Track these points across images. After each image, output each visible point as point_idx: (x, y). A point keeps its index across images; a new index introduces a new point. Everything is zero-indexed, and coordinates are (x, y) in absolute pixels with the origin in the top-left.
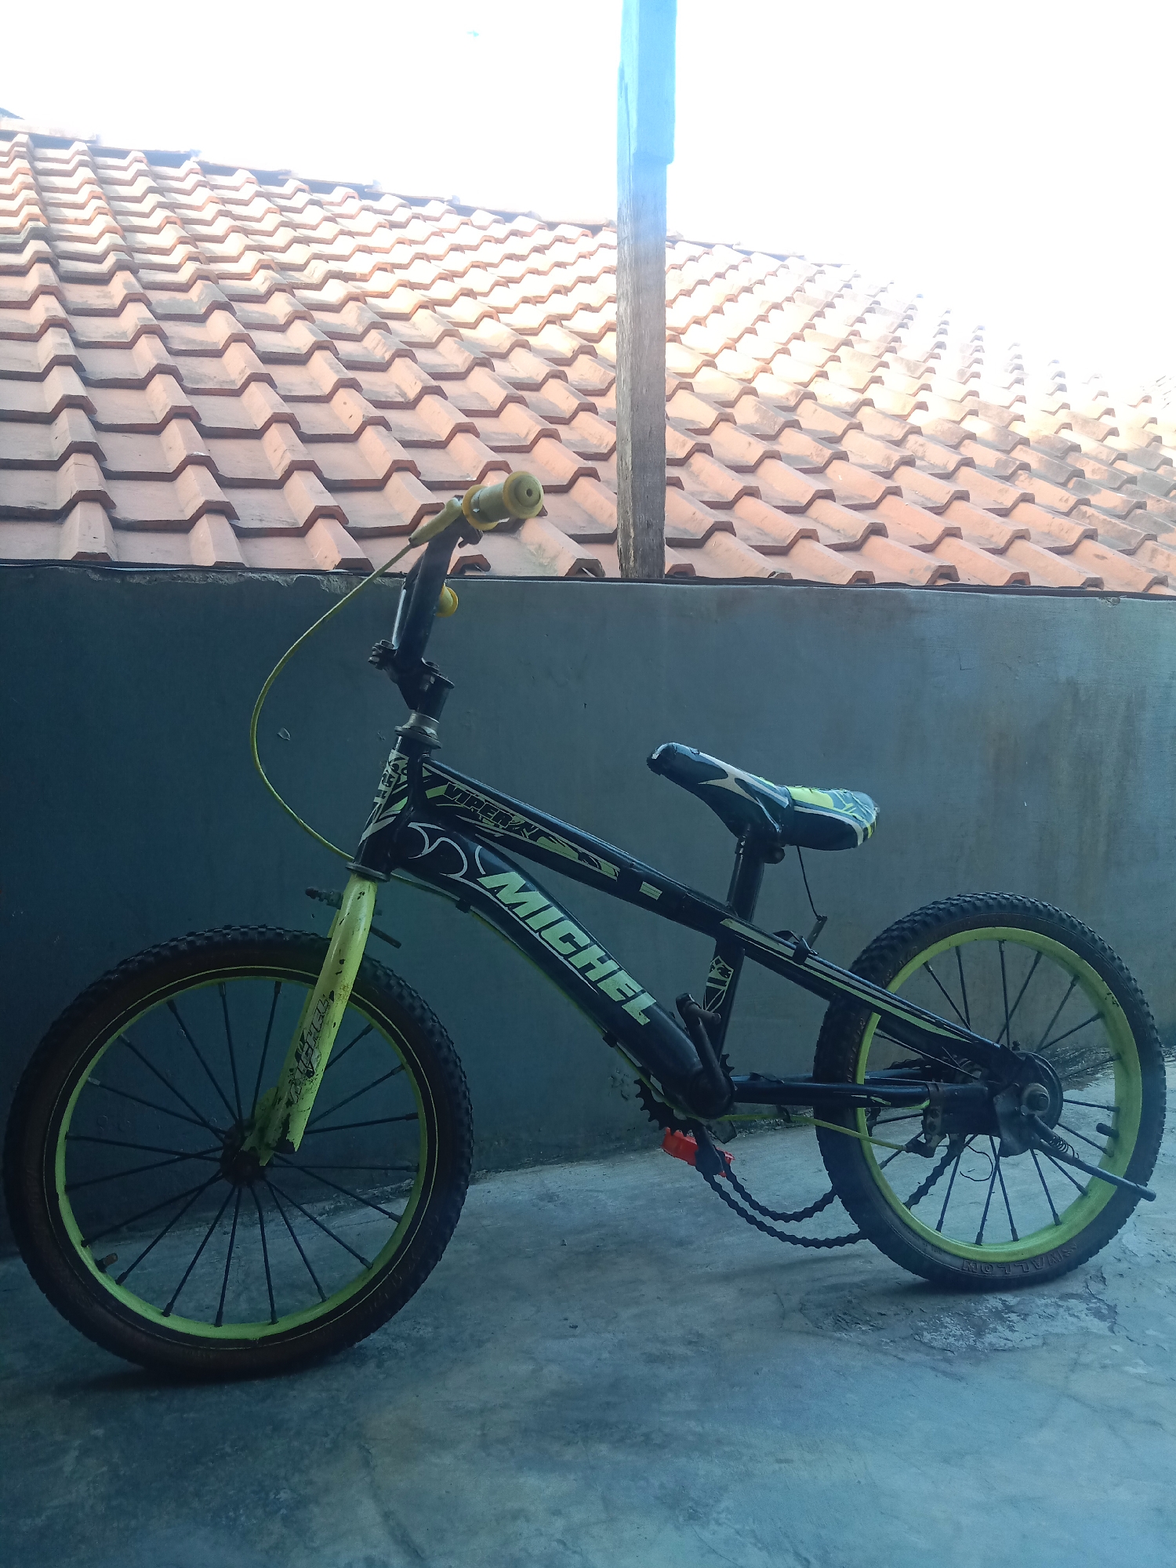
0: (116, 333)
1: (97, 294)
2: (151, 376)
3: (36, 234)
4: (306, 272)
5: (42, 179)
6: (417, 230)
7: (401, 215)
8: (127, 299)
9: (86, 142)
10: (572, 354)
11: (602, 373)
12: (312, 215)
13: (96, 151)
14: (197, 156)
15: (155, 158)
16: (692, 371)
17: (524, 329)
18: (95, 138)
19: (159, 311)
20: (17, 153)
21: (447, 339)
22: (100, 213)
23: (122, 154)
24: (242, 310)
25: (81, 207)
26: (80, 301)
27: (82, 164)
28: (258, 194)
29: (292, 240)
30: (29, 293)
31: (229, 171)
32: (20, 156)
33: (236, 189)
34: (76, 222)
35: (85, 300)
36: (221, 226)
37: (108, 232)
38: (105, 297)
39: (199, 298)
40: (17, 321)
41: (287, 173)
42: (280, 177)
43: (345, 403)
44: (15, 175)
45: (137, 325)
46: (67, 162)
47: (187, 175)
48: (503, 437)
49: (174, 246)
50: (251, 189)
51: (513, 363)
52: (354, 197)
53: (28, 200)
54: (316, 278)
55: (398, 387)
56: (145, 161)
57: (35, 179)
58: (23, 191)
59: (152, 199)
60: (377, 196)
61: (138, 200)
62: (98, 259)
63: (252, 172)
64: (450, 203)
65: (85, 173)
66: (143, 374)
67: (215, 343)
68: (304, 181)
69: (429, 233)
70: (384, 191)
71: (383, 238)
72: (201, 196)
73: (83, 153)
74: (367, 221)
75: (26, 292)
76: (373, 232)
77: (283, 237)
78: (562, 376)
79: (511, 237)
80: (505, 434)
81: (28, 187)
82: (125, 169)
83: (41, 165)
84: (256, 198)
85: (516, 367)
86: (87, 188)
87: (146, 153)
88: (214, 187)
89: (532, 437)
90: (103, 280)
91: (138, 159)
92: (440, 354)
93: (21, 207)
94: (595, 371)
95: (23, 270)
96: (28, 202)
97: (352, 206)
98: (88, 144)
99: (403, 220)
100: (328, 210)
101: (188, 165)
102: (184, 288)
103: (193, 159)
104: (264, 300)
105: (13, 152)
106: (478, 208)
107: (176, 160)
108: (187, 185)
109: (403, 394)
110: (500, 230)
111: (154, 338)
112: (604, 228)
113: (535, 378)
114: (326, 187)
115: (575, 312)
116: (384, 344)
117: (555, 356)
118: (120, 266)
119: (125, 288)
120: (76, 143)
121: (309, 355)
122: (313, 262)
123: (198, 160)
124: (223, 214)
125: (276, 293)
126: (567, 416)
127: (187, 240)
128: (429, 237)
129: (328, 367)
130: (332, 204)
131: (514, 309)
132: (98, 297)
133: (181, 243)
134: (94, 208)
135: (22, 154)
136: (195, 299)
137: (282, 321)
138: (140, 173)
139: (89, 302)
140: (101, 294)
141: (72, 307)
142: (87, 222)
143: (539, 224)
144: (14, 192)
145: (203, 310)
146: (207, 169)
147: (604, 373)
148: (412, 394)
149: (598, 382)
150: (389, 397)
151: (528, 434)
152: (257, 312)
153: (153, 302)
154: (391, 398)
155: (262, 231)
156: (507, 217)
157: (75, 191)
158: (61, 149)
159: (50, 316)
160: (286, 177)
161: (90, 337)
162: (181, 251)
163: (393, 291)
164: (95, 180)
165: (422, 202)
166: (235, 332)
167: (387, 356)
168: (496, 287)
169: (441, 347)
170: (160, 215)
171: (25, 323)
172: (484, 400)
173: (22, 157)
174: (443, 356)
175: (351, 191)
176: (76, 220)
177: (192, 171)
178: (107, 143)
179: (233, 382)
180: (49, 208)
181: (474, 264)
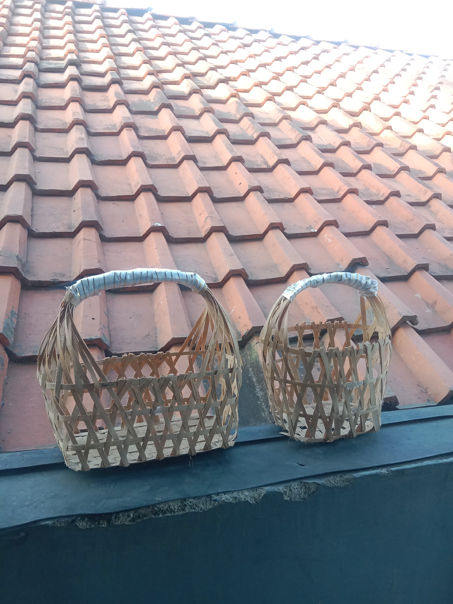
0: (111, 125)
1: (101, 98)
2: (129, 158)
3: (72, 63)
4: (206, 77)
5: (78, 26)
6: (256, 48)
7: (248, 40)
8: (117, 104)
9: (99, 5)
10: (349, 127)
11: (368, 140)
12: (206, 42)
13: (104, 9)
14: (151, 11)
15: (131, 12)
16: (410, 135)
17: (321, 110)
18: (103, 3)
19: (134, 109)
20: (66, 13)
21: (284, 121)
22: (104, 46)
23: (115, 10)
24: (177, 106)
25: (95, 42)
26: (92, 103)
27: (97, 17)
28: (180, 31)
29: (198, 58)
30: (65, 100)
31: (165, 18)
32: (68, 14)
33: (169, 28)
34: (92, 51)
35: (95, 103)
36: (163, 51)
37: (108, 58)
38: (105, 100)
39: (154, 100)
40: (57, 119)
41: (193, 18)
42: (190, 21)
43: (236, 173)
44: (65, 25)
45: (121, 122)
46: (90, 16)
47: (146, 21)
48: (325, 192)
49: (141, 65)
50: (177, 28)
51: (318, 134)
52: (225, 31)
53: (69, 41)
54: (212, 82)
55: (262, 156)
56: (127, 14)
57: (74, 27)
58: (68, 34)
59: (130, 36)
60: (234, 29)
61: (123, 36)
62: (102, 75)
63: (177, 18)
64: (270, 32)
65: (98, 22)
66: (125, 157)
67: (163, 130)
68: (201, 23)
69: (263, 50)
70: (238, 26)
71: (241, 54)
72: (153, 33)
73: (97, 11)
74: (232, 45)
75: (64, 99)
76: (236, 50)
77: (193, 56)
78: (348, 144)
79: (301, 50)
80: (325, 189)
81: (70, 32)
82: (117, 19)
83: (78, 18)
84: (179, 33)
85: (321, 137)
86: (99, 32)
87: (127, 10)
88: (158, 27)
89: (342, 193)
90: (103, 89)
91: (123, 13)
92: (280, 130)
93: (66, 44)
94: (363, 138)
95: (63, 85)
96: (70, 42)
97: (225, 36)
98: (100, 6)
99: (249, 42)
100: (213, 39)
101: (147, 15)
102: (146, 92)
103: (149, 12)
104: (187, 98)
105: (64, 12)
106: (283, 34)
107: (140, 13)
108: (146, 27)
109: (266, 163)
110: (295, 47)
111: (131, 130)
112: (342, 43)
113: (333, 145)
114: (210, 25)
115: (343, 98)
116: (253, 128)
117: (339, 128)
118: (114, 82)
119: (116, 96)
120: (95, 5)
121: (214, 137)
122: (210, 72)
123: (151, 13)
124: (164, 44)
125: (194, 94)
126: (355, 172)
127: (147, 62)
128: (263, 52)
129: (225, 148)
130: (214, 34)
131: (312, 97)
132: (102, 100)
133: (144, 63)
134: (102, 44)
135: (68, 13)
136: (152, 101)
137: (198, 113)
138: (124, 22)
139: (97, 104)
140: (104, 98)
141: (88, 108)
142: (98, 51)
143: (313, 43)
144: (63, 35)
145: (156, 108)
146: (156, 17)
147: (369, 141)
148: (271, 163)
149: (366, 145)
150: (258, 165)
151: (339, 190)
152: (184, 107)
153: (130, 103)
154: (260, 166)
155: (183, 53)
156: (297, 39)
157: (92, 33)
158: (87, 8)
159: (75, 119)
160: (192, 21)
161: (96, 129)
162: (145, 68)
163: (251, 88)
164: (102, 27)
165: (256, 32)
166: (174, 125)
167: (255, 136)
168: (301, 83)
169: (281, 126)
170: (134, 46)
171: (62, 120)
172: (309, 163)
173: (68, 15)
174: (282, 132)
175: (224, 27)
176: (92, 50)
177: (148, 19)
178: (109, 5)
179: (173, 159)
180: (80, 43)
181: (288, 69)
